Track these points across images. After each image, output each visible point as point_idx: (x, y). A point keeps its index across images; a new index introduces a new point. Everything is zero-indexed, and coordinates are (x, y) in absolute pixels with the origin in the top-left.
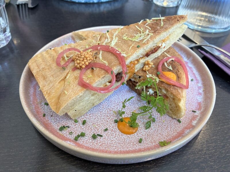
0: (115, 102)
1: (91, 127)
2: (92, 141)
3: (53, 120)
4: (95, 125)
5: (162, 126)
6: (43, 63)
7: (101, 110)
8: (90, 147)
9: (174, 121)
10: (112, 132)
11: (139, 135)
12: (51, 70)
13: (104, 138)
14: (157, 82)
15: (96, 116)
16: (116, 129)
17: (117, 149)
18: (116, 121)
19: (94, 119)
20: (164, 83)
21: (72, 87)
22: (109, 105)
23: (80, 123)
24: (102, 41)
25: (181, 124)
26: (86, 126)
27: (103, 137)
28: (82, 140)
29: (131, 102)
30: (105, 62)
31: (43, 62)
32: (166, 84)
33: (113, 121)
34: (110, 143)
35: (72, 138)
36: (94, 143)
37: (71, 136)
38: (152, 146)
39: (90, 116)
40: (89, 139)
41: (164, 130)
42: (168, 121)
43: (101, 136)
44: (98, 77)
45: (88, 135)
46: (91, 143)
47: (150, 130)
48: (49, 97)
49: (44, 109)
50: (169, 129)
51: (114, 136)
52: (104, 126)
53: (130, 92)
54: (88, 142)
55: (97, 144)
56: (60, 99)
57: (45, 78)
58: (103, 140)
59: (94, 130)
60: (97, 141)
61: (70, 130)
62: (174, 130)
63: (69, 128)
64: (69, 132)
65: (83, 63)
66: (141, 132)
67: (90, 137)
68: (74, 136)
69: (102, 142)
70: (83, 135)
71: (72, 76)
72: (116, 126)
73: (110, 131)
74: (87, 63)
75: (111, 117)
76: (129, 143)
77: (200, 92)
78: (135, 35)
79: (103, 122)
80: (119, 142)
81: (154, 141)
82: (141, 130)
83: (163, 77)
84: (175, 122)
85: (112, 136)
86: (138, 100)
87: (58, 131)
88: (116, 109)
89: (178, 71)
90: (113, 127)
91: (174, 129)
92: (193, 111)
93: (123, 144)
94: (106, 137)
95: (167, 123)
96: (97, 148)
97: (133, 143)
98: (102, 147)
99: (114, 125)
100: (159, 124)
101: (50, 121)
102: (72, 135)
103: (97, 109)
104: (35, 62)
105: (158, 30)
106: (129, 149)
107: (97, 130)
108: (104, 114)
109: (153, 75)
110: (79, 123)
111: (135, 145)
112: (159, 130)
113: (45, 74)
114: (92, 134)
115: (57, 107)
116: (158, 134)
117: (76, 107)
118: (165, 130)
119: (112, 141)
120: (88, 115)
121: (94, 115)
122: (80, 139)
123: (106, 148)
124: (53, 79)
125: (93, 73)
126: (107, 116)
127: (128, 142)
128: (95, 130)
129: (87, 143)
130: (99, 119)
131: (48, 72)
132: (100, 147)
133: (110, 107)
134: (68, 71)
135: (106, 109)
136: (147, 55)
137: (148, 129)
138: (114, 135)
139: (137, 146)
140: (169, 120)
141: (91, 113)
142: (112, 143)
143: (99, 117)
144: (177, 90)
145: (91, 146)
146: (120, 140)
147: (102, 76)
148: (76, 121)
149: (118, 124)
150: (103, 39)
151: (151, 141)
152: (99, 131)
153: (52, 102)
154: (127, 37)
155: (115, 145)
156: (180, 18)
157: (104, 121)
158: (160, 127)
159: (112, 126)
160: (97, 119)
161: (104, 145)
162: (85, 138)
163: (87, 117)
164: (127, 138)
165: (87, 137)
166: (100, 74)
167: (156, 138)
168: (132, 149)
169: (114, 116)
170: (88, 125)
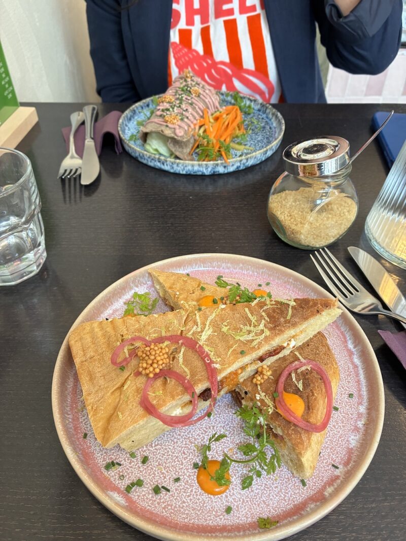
0: (202, 425)
1: (155, 471)
2: (152, 497)
3: (97, 448)
4: (161, 468)
5: (271, 486)
6: (92, 346)
7: (175, 438)
8: (147, 508)
9: (294, 480)
10: (187, 486)
11: (229, 500)
12: (102, 363)
13: (172, 495)
14: (270, 413)
15: (166, 449)
16: (194, 481)
17: (189, 518)
18: (196, 466)
19: (162, 455)
20: (281, 416)
21: (130, 406)
22: (190, 432)
23: (139, 460)
24: (188, 327)
25: (305, 489)
26: (148, 467)
27: (171, 493)
28: (137, 492)
29: (228, 429)
30: (186, 369)
31: (93, 344)
32: (283, 418)
33: (191, 465)
34: (179, 506)
35: (123, 487)
36: (155, 501)
37: (122, 483)
38: (246, 524)
39: (156, 449)
40: (149, 493)
41: (273, 496)
42: (283, 480)
43: (168, 490)
44: (171, 397)
45: (147, 484)
46: (150, 500)
47: (250, 492)
48: (95, 417)
49: (86, 424)
50: (282, 496)
51: (187, 494)
52: (176, 471)
53: (231, 407)
54: (145, 497)
55: (158, 503)
56: (111, 425)
57: (92, 378)
58: (169, 498)
59: (158, 477)
60: (160, 499)
61: (121, 470)
62: (289, 499)
63: (121, 467)
64: (119, 474)
65: (151, 369)
66: (233, 494)
67: (150, 490)
68: (127, 482)
69: (168, 501)
70: (139, 483)
71: (133, 386)
72: (194, 475)
73: (183, 484)
74: (157, 371)
75: (189, 456)
76: (210, 511)
77: (358, 426)
78: (242, 326)
79: (175, 464)
80: (195, 506)
81: (252, 514)
82: (233, 490)
83: (281, 404)
84: (296, 483)
85: (184, 492)
86: (243, 428)
87: (103, 470)
88: (200, 441)
89: (313, 393)
90: (190, 476)
91: (291, 496)
92: (333, 465)
93: (200, 512)
94: (174, 494)
95: (281, 483)
96: (158, 511)
97: (217, 512)
98: (166, 511)
99: (192, 473)
100: (267, 482)
101: (93, 447)
102: (124, 481)
103: (169, 436)
104: (80, 339)
105: (280, 325)
106: (208, 522)
107: (163, 478)
108: (180, 447)
109: (267, 397)
110: (137, 460)
111: (219, 516)
112: (265, 494)
113: (94, 371)
114: (154, 484)
115: (105, 436)
116: (260, 502)
117: (135, 437)
118: (275, 496)
119: (184, 502)
120: (153, 445)
121: (162, 448)
122: (135, 490)
123: (172, 515)
124: (103, 384)
125: (165, 386)
126: (184, 453)
127: (209, 508)
128: (161, 477)
129: (144, 501)
130: (170, 456)
131: (98, 367)
132: (164, 510)
133: (192, 435)
134: (129, 374)
135: (185, 438)
136: (261, 359)
137: (247, 489)
138: (189, 491)
139: (221, 519)
140: (287, 477)
141: (159, 442)
142: (184, 506)
143: (170, 453)
144: (300, 434)
145: (150, 506)
146: (197, 503)
147: (178, 396)
148: (133, 455)
149: (198, 471)
150: (190, 324)
151: (247, 514)
152: (165, 480)
153: (98, 427)
154: (228, 327)
155: (187, 512)
156: (323, 307)
157: (177, 462)
158: (268, 488)
159: (188, 475)
160: (167, 455)
161: (169, 507)
162: (143, 491)
163: (151, 449)
164: (209, 500)
165: (146, 487)
166: (175, 392)
167: (257, 509)
168: (212, 524)
169: (195, 455)
170: (151, 465)
